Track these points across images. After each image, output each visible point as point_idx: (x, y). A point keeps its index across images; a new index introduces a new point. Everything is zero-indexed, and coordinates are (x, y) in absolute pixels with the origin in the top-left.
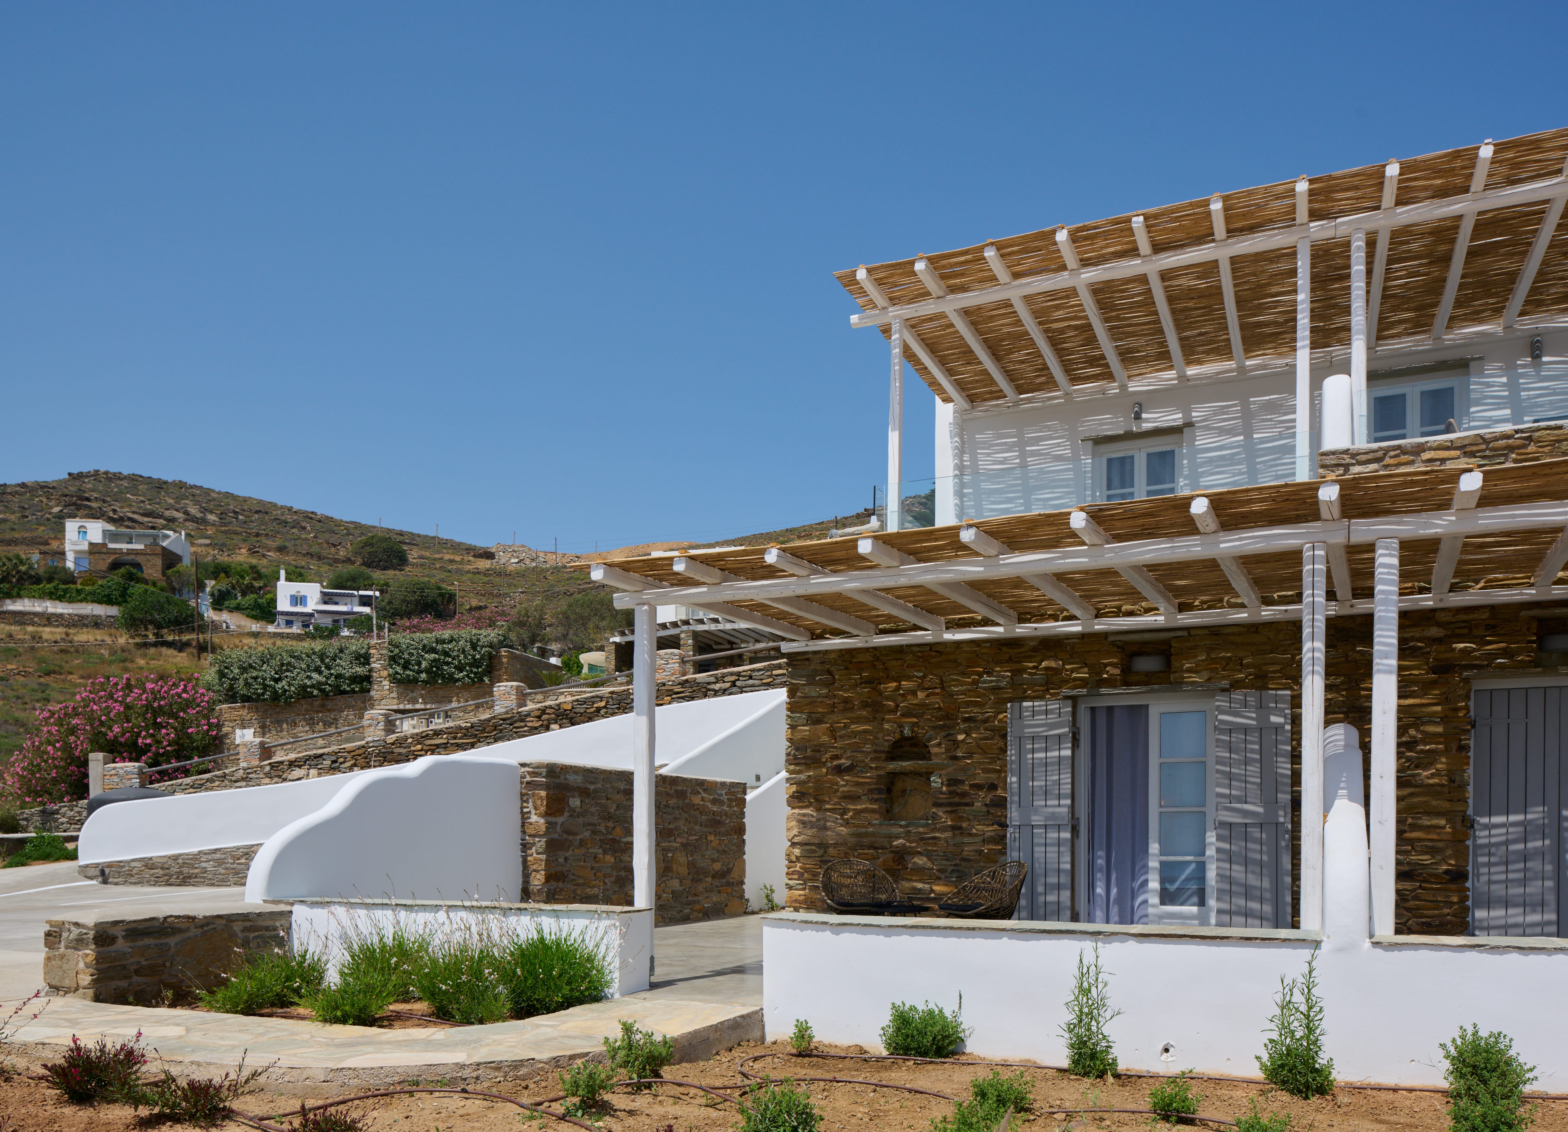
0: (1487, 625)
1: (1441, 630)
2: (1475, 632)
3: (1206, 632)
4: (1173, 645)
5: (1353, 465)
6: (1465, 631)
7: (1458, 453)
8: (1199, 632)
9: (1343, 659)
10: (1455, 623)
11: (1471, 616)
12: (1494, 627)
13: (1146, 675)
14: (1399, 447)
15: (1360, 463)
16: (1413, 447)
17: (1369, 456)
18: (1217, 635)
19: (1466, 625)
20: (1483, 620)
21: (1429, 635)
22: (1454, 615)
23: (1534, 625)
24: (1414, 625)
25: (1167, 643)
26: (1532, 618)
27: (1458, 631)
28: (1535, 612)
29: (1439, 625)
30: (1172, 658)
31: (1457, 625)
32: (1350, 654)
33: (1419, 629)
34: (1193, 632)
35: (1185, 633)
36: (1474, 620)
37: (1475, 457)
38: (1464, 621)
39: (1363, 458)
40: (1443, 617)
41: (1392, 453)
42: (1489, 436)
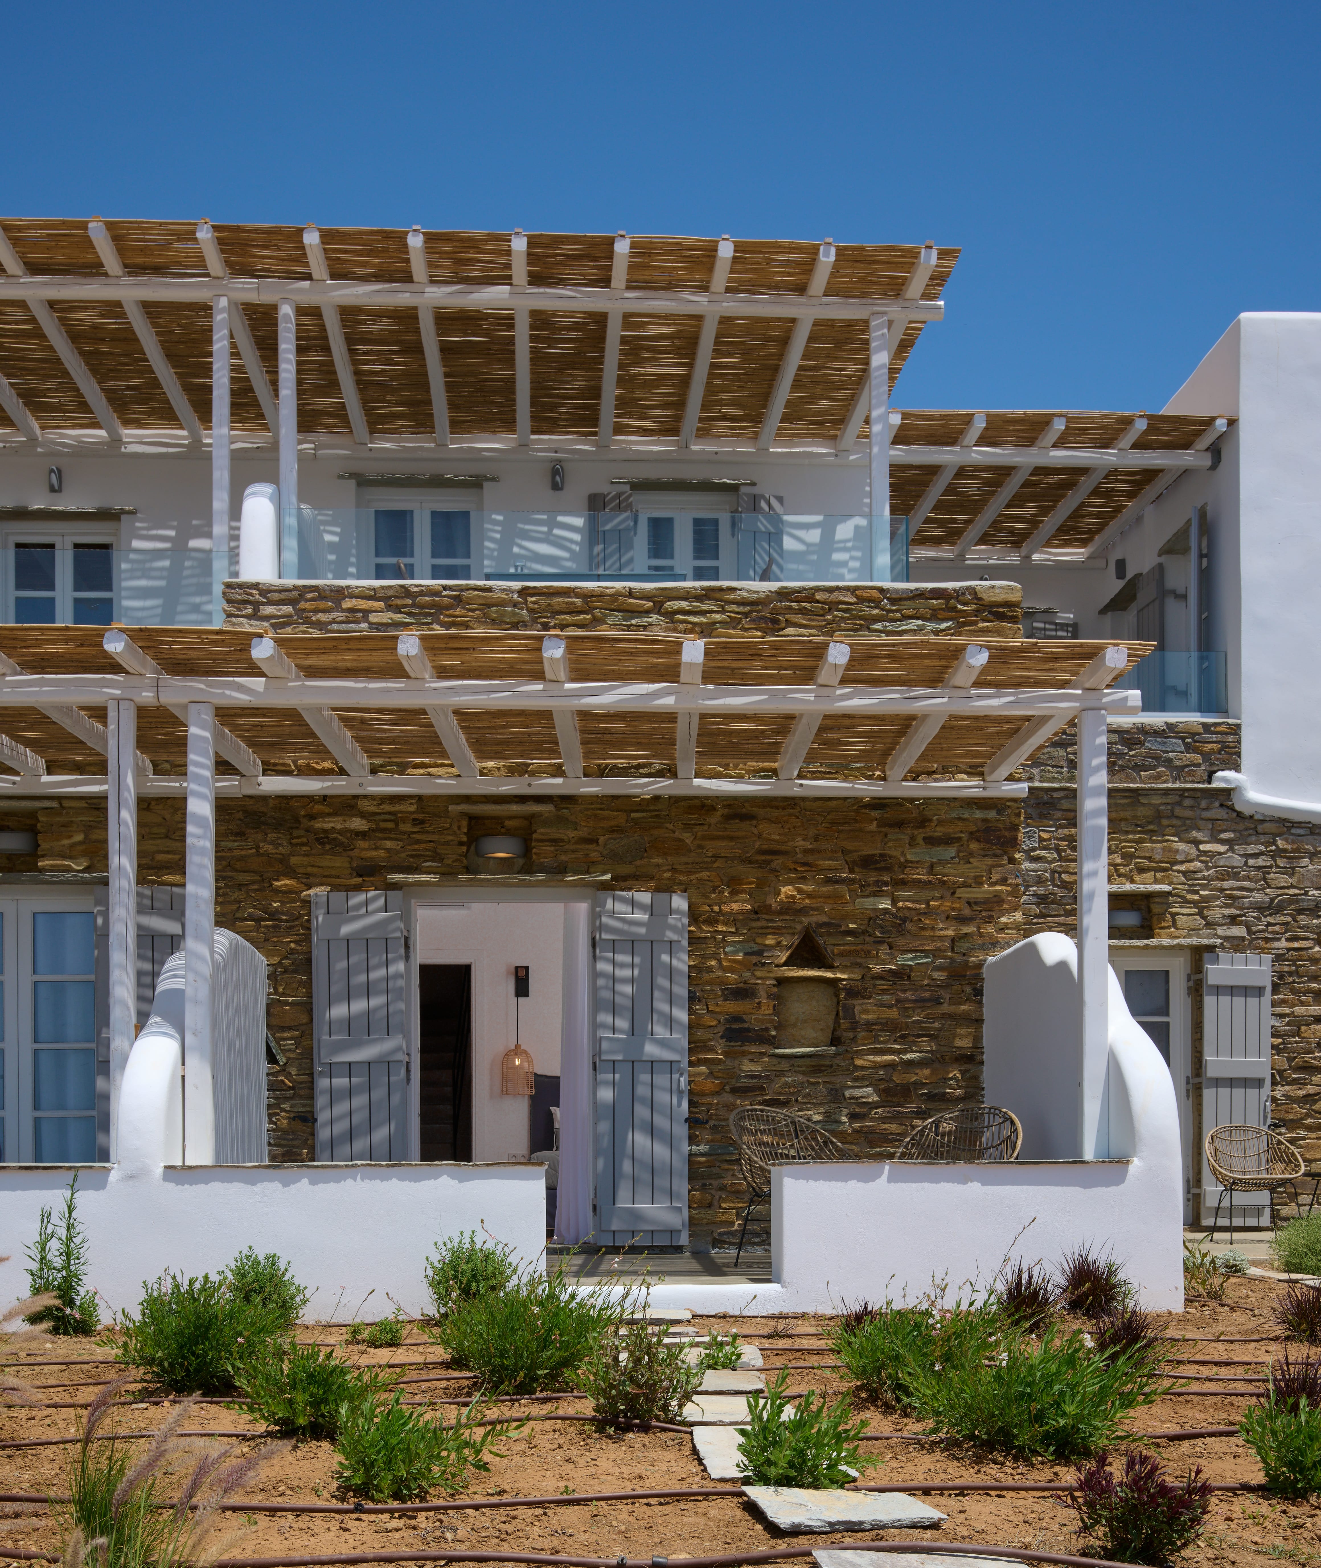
0: (414, 820)
1: (364, 822)
2: (403, 827)
3: (83, 804)
4: (41, 819)
5: (263, 604)
6: (391, 825)
7: (381, 605)
8: (75, 804)
9: (254, 851)
10: (379, 814)
11: (397, 808)
12: (422, 822)
13: (8, 859)
14: (315, 588)
15: (270, 603)
16: (331, 591)
17: (282, 596)
18: (98, 809)
19: (392, 817)
20: (411, 813)
21: (352, 827)
22: (379, 805)
23: (465, 823)
24: (335, 814)
25: (33, 814)
26: (464, 814)
27: (383, 825)
28: (463, 808)
29: (363, 815)
30: (40, 836)
31: (382, 817)
32: (261, 845)
33: (340, 819)
34: (66, 803)
35: (54, 804)
36: (401, 812)
37: (401, 613)
38: (390, 813)
39: (276, 596)
40: (366, 806)
41: (309, 596)
42: (415, 589)
